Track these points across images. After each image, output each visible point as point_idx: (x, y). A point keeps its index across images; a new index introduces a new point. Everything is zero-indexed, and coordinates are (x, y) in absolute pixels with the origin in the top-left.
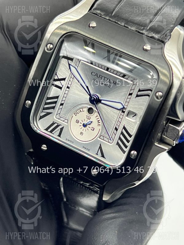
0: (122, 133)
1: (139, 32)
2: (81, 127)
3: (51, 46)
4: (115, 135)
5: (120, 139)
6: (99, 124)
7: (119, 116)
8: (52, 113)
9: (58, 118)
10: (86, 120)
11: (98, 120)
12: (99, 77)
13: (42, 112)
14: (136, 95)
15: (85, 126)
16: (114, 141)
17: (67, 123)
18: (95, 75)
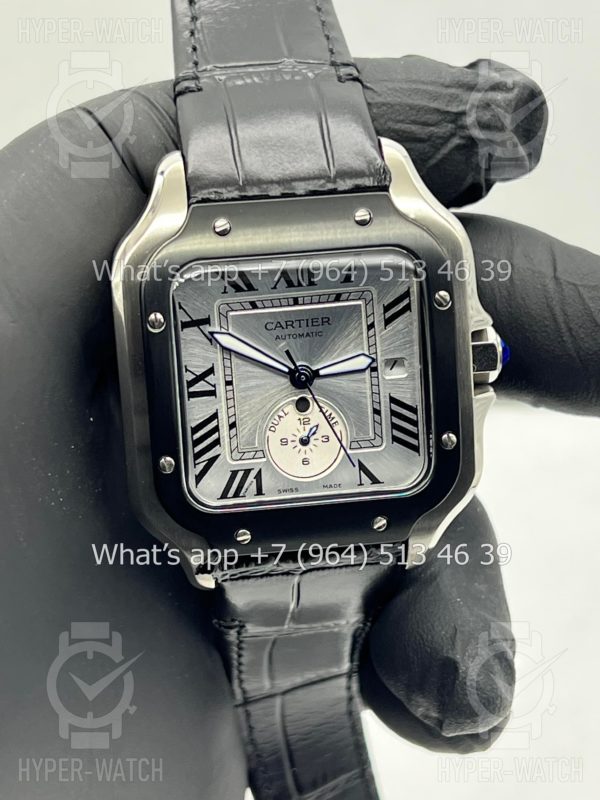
0: (393, 413)
2: (297, 449)
3: (159, 316)
4: (381, 424)
5: (394, 426)
6: (333, 421)
7: (369, 382)
8: (219, 455)
9: (239, 458)
11: (328, 414)
12: (287, 325)
13: (195, 465)
14: (383, 323)
15: (305, 442)
16: (384, 438)
17: (265, 457)
18: (276, 327)
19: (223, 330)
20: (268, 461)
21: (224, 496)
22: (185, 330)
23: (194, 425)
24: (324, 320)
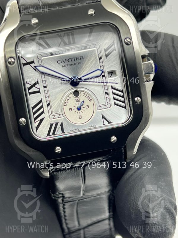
0: (114, 93)
2: (76, 112)
3: (13, 60)
4: (109, 98)
5: (115, 99)
6: (90, 99)
8: (44, 118)
9: (53, 118)
11: (87, 96)
12: (66, 61)
13: (35, 122)
14: (105, 56)
15: (79, 109)
16: (111, 104)
17: (63, 117)
18: (62, 62)
19: (40, 65)
20: (65, 118)
21: (48, 135)
22: (25, 66)
23: (33, 106)
24: (81, 57)
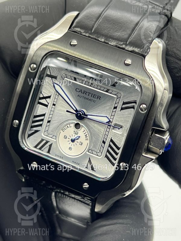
0: (110, 146)
1: (119, 47)
2: (69, 142)
3: (35, 66)
4: (103, 148)
5: (108, 151)
6: (87, 138)
7: (106, 129)
8: (40, 131)
9: (47, 135)
10: (74, 136)
11: (86, 134)
12: (84, 92)
13: (30, 130)
14: (120, 108)
15: (73, 141)
16: (102, 154)
17: (56, 139)
18: (80, 91)
20: (56, 141)
21: (36, 147)
22: (47, 77)
23: (35, 115)
24: (99, 97)
